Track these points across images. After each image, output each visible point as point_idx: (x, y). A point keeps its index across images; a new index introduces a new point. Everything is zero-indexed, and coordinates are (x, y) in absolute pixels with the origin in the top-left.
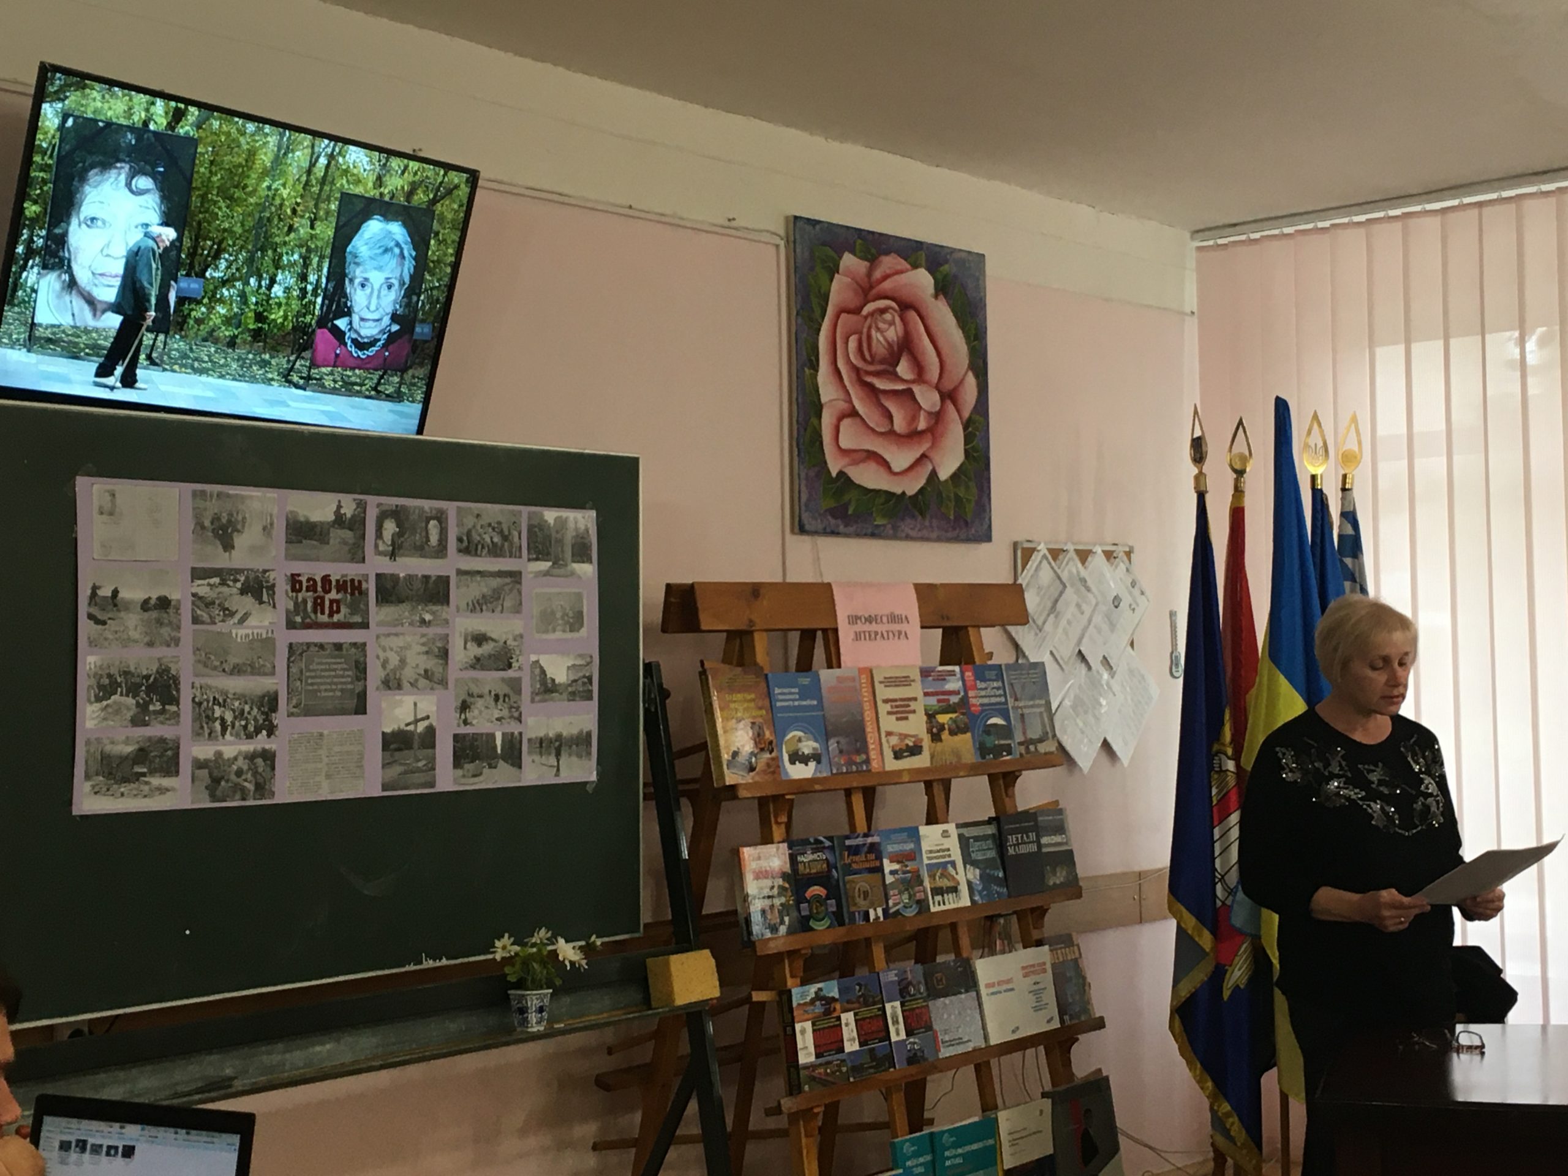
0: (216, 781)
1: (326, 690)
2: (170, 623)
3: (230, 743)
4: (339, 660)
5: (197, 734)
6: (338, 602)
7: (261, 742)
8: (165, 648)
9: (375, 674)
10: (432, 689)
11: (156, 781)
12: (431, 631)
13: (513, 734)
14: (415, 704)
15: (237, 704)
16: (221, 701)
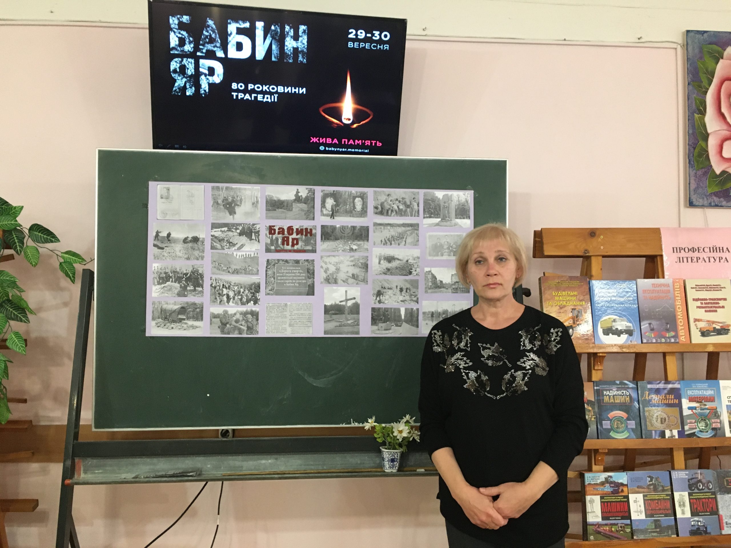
0: (224, 324)
1: (289, 283)
2: (199, 249)
3: (232, 307)
4: (297, 268)
5: (214, 301)
6: (297, 240)
7: (251, 307)
8: (196, 261)
9: (320, 276)
10: (357, 284)
11: (190, 323)
12: (357, 255)
13: (412, 309)
14: (346, 291)
15: (236, 288)
16: (227, 286)
